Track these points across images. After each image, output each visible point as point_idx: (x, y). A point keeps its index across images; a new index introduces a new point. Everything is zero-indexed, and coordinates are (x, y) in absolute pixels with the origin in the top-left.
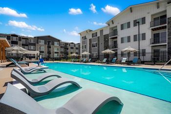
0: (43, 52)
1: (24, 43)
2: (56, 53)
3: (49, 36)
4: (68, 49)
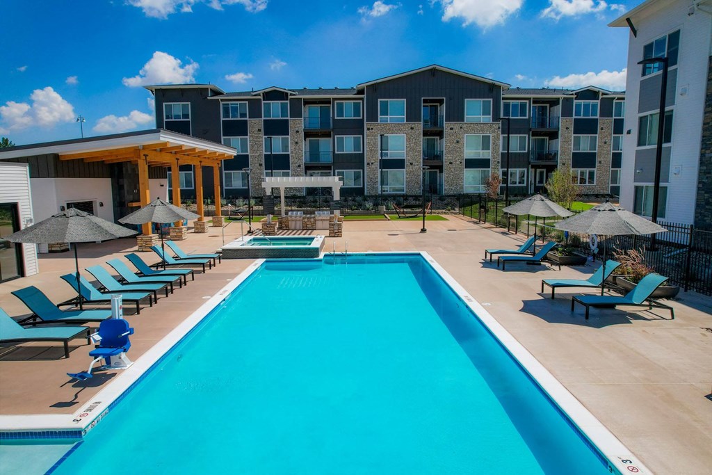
0: (399, 164)
1: (316, 125)
2: (471, 163)
3: (434, 72)
4: (554, 135)
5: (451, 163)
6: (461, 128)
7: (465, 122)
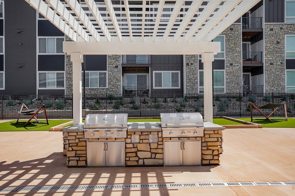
5: (271, 64)
6: (281, 28)
7: (285, 22)
